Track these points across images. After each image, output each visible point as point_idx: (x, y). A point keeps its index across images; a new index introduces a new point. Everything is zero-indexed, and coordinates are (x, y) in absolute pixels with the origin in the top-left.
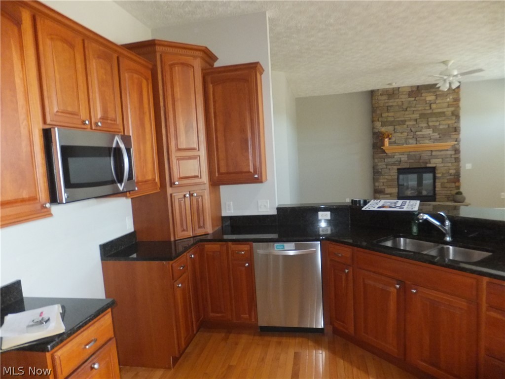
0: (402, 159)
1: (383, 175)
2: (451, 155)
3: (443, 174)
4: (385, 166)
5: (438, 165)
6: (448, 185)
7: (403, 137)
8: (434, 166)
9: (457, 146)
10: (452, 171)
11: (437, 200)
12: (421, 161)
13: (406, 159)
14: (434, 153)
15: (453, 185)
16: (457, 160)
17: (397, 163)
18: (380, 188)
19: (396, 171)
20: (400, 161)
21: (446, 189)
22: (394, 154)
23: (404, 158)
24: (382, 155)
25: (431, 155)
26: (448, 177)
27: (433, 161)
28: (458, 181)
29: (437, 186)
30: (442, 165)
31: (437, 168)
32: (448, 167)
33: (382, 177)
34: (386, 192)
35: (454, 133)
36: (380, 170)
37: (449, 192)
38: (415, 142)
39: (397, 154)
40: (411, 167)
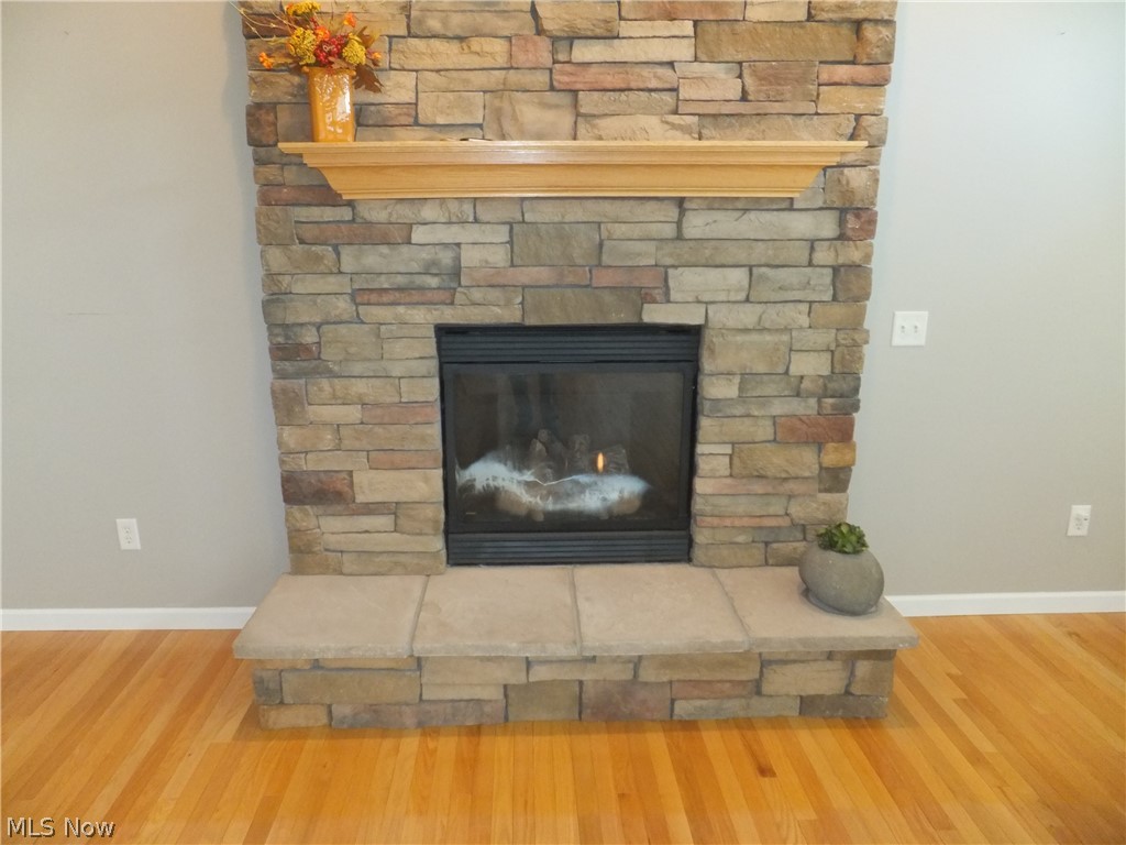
0: (470, 257)
1: (332, 375)
2: (812, 244)
3: (747, 378)
4: (343, 306)
5: (720, 317)
6: (777, 460)
7: (479, 79)
8: (692, 317)
9: (857, 178)
10: (811, 366)
11: (698, 553)
12: (604, 278)
13: (499, 257)
14: (696, 225)
15: (806, 460)
16: (850, 283)
17: (434, 282)
18: (311, 467)
19: (431, 349)
20: (456, 273)
21: (758, 487)
22: (406, 213)
23: (484, 249)
24: (316, 213)
25: (679, 237)
26: (778, 408)
27: (687, 281)
28: (845, 435)
29: (703, 465)
30: (747, 316)
31: (709, 337)
32: (787, 330)
33: (325, 383)
34: (360, 498)
35: (843, 72)
36: (309, 337)
37: (777, 507)
38: (565, 120)
39: (428, 213)
40: (532, 321)
